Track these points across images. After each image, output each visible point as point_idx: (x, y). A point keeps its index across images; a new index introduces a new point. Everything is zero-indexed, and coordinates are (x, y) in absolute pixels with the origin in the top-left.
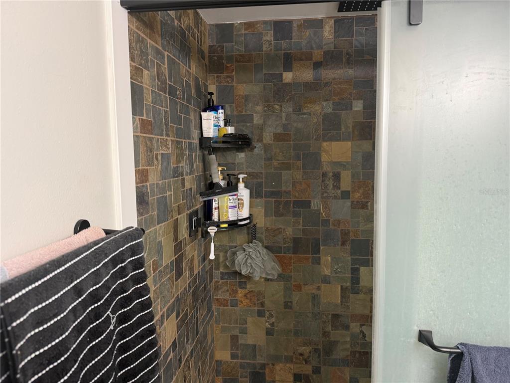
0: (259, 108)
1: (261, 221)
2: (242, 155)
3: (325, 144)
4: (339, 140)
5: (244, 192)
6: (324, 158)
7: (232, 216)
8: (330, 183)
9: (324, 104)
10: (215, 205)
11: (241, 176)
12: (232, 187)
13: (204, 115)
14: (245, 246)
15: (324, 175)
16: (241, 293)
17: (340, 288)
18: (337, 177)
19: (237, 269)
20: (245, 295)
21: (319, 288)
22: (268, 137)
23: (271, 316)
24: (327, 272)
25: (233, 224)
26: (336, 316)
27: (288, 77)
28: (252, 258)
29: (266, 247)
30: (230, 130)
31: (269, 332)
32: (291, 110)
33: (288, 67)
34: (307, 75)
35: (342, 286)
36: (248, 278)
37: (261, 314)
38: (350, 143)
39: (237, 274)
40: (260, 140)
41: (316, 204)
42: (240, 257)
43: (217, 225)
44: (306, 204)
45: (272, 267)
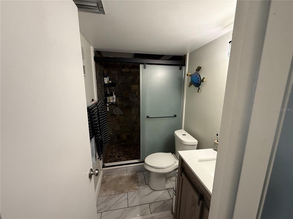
0: (117, 77)
1: (118, 103)
2: (113, 87)
3: (132, 85)
4: (135, 84)
5: (114, 96)
6: (132, 88)
7: (112, 101)
8: (134, 94)
9: (132, 77)
10: (108, 99)
11: (113, 92)
12: (112, 95)
13: (105, 78)
14: (115, 108)
15: (132, 92)
16: (114, 119)
18: (135, 93)
19: (113, 113)
20: (115, 120)
21: (131, 117)
22: (119, 84)
23: (121, 123)
24: (133, 113)
25: (112, 103)
26: (135, 122)
27: (123, 70)
28: (117, 111)
29: (120, 109)
30: (110, 82)
31: (121, 127)
32: (124, 77)
33: (123, 68)
34: (128, 70)
35: (136, 116)
36: (116, 115)
37: (119, 123)
38: (137, 85)
39: (114, 114)
40: (118, 84)
41: (131, 99)
42: (114, 110)
43: (109, 103)
44: (128, 99)
45: (121, 113)
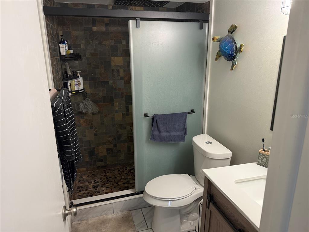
0: (83, 42)
1: (88, 91)
2: (77, 62)
3: (112, 58)
4: (118, 56)
5: (81, 79)
6: (113, 63)
7: (76, 88)
8: (116, 74)
9: (111, 41)
10: (69, 84)
11: (78, 72)
12: (75, 77)
13: (61, 45)
14: (83, 101)
15: (113, 70)
16: (82, 121)
17: (122, 114)
18: (118, 71)
19: (81, 110)
20: (84, 122)
21: (114, 115)
22: (88, 54)
23: (96, 128)
24: (117, 109)
25: (77, 92)
26: (121, 125)
27: (95, 29)
28: (87, 105)
29: (93, 101)
30: (71, 51)
31: (95, 135)
32: (97, 43)
33: (94, 24)
34: (103, 29)
35: (123, 114)
36: (86, 113)
37: (91, 128)
38: (122, 57)
39: (81, 113)
40: (85, 56)
41: (111, 82)
42: (82, 105)
43: (71, 92)
44: (107, 83)
45: (95, 109)
